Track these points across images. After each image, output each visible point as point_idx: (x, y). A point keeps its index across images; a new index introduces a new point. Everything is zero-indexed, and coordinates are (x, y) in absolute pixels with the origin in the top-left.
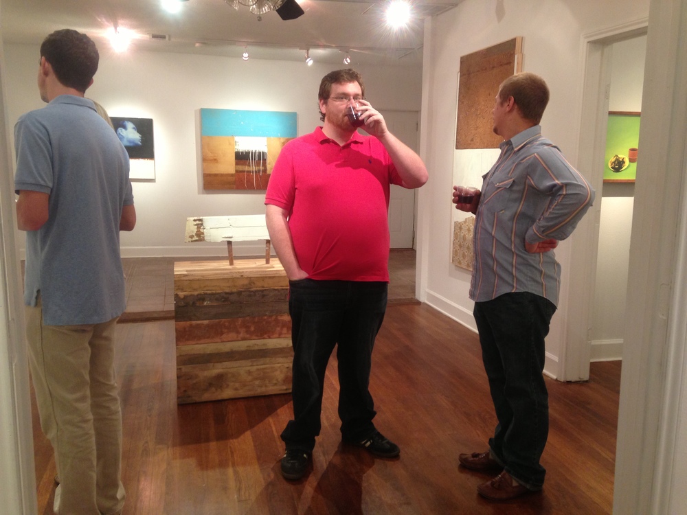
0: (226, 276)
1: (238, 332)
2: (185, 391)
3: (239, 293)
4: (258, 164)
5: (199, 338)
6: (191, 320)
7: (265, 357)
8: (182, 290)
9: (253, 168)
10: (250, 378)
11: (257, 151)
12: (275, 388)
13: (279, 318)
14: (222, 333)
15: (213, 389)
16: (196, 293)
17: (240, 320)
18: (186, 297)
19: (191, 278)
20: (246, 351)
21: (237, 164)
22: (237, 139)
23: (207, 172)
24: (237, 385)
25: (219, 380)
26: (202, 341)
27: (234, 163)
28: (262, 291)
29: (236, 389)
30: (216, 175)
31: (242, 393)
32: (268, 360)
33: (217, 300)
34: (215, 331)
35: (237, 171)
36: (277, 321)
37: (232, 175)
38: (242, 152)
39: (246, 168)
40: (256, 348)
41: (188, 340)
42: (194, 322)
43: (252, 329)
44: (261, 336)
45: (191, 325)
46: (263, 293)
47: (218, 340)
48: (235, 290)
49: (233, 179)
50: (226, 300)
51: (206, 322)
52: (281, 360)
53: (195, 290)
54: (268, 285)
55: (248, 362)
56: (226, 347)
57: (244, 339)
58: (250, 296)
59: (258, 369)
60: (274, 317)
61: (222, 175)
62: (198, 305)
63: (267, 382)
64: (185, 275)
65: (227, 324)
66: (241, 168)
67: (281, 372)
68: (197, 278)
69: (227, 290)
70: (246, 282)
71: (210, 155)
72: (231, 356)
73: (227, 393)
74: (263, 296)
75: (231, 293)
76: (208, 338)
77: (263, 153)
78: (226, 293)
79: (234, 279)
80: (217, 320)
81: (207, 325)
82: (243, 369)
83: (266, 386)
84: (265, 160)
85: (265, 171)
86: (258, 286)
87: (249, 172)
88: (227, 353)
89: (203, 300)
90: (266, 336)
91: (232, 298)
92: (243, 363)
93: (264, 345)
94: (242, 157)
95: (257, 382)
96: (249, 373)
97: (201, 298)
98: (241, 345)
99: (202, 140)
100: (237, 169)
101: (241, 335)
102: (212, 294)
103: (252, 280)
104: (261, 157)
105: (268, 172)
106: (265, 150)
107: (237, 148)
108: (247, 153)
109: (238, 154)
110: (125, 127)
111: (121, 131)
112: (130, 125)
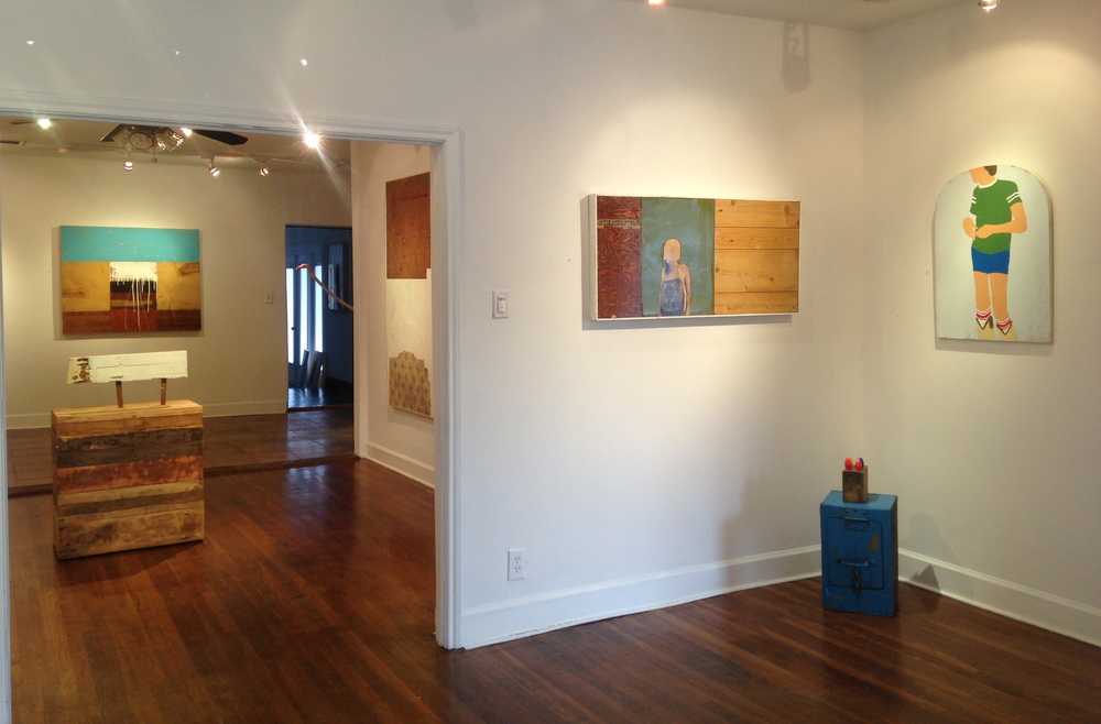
0: (116, 418)
1: (129, 478)
2: (68, 544)
3: (131, 435)
4: (144, 297)
5: (85, 485)
6: (75, 465)
7: (161, 503)
8: (66, 434)
9: (137, 302)
10: (144, 527)
11: (143, 281)
12: (173, 536)
13: (177, 460)
14: (111, 479)
15: (101, 541)
16: (81, 437)
17: (132, 464)
18: (69, 441)
19: (76, 420)
20: (139, 498)
21: (112, 298)
22: (112, 264)
23: (69, 310)
24: (129, 536)
25: (108, 531)
26: (87, 489)
27: (109, 297)
28: (158, 432)
29: (127, 540)
30: (82, 313)
31: (134, 544)
32: (163, 506)
33: (105, 443)
34: (104, 477)
35: (112, 308)
36: (174, 463)
37: (105, 313)
38: (121, 282)
39: (127, 303)
40: (150, 494)
41: (71, 488)
42: (79, 469)
43: (146, 473)
44: (156, 481)
45: (76, 471)
46: (159, 434)
47: (106, 487)
48: (126, 432)
49: (107, 318)
50: (116, 442)
51: (93, 468)
52: (179, 506)
53: (80, 433)
54: (163, 425)
55: (141, 510)
56: (117, 494)
57: (136, 485)
58: (144, 437)
59: (153, 518)
60: (170, 460)
61: (90, 313)
62: (83, 448)
63: (163, 531)
64: (69, 418)
65: (116, 469)
66: (118, 303)
67: (180, 519)
68: (82, 420)
69: (117, 432)
70: (139, 423)
71: (73, 287)
72: (122, 504)
73: (117, 545)
74: (159, 437)
75: (122, 435)
76: (95, 485)
77: (152, 283)
78: (116, 436)
79: (124, 420)
80: (106, 466)
81: (94, 472)
82: (135, 518)
83: (162, 536)
84: (153, 292)
85: (154, 305)
86: (153, 426)
87: (131, 308)
88: (117, 501)
89: (89, 444)
90: (161, 481)
91: (123, 440)
92: (135, 510)
93: (160, 490)
94: (121, 289)
95: (152, 532)
96: (143, 521)
97: (88, 442)
98: (134, 492)
99: (61, 268)
100: (114, 304)
101: (134, 480)
102: (101, 437)
103: (145, 421)
104: (148, 288)
105: (159, 308)
106: (155, 278)
107: (113, 276)
108: (128, 284)
109: (114, 284)
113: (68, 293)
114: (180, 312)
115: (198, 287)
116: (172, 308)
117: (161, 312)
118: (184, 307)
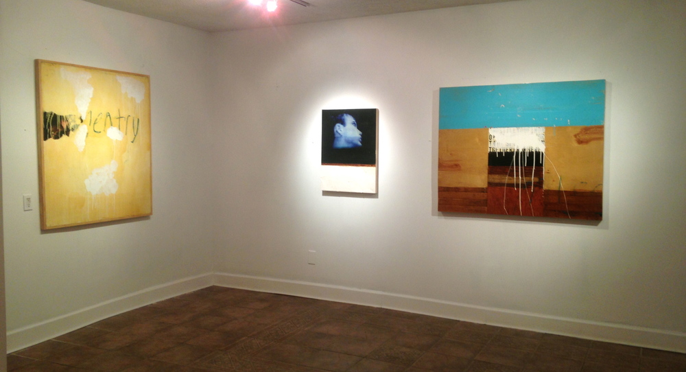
4: (527, 173)
9: (518, 179)
11: (527, 151)
21: (490, 172)
22: (492, 131)
23: (444, 185)
27: (487, 171)
30: (457, 190)
35: (490, 184)
37: (482, 190)
38: (500, 153)
39: (506, 179)
49: (484, 195)
61: (466, 190)
66: (497, 178)
71: (450, 159)
77: (538, 154)
84: (539, 166)
85: (539, 184)
87: (511, 185)
94: (501, 161)
99: (439, 136)
100: (492, 180)
104: (533, 160)
105: (545, 187)
106: (542, 149)
107: (491, 145)
108: (509, 155)
109: (492, 156)
110: (343, 123)
111: (339, 128)
112: (349, 120)
113: (446, 165)
114: (573, 194)
116: (563, 189)
117: (548, 192)
118: (578, 188)
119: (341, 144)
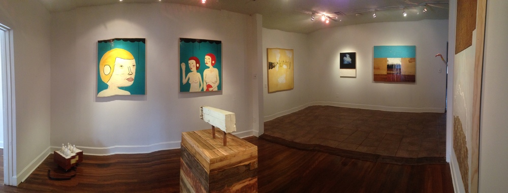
4: (397, 70)
9: (395, 72)
11: (397, 64)
21: (388, 70)
22: (387, 58)
23: (375, 73)
30: (379, 75)
35: (388, 74)
37: (385, 75)
38: (390, 65)
39: (392, 72)
61: (381, 75)
66: (389, 72)
71: (377, 66)
77: (399, 65)
84: (400, 69)
85: (400, 73)
87: (393, 74)
94: (390, 67)
99: (374, 60)
104: (398, 67)
105: (402, 74)
106: (401, 64)
107: (387, 63)
108: (392, 65)
109: (388, 65)
110: (346, 57)
111: (345, 58)
112: (348, 56)
113: (376, 68)
114: (408, 76)
115: (415, 67)
116: (406, 74)
118: (410, 74)
119: (346, 63)
